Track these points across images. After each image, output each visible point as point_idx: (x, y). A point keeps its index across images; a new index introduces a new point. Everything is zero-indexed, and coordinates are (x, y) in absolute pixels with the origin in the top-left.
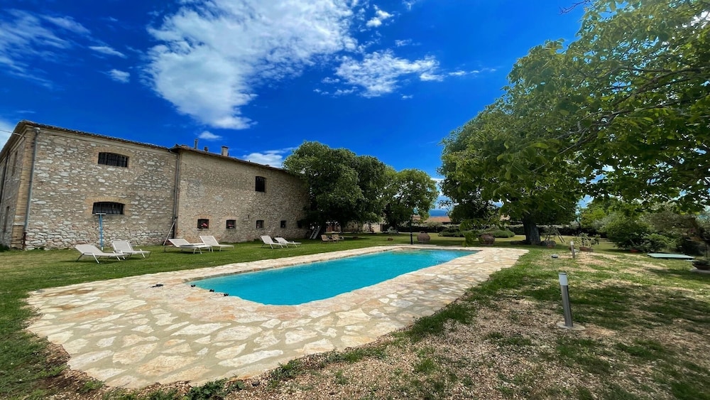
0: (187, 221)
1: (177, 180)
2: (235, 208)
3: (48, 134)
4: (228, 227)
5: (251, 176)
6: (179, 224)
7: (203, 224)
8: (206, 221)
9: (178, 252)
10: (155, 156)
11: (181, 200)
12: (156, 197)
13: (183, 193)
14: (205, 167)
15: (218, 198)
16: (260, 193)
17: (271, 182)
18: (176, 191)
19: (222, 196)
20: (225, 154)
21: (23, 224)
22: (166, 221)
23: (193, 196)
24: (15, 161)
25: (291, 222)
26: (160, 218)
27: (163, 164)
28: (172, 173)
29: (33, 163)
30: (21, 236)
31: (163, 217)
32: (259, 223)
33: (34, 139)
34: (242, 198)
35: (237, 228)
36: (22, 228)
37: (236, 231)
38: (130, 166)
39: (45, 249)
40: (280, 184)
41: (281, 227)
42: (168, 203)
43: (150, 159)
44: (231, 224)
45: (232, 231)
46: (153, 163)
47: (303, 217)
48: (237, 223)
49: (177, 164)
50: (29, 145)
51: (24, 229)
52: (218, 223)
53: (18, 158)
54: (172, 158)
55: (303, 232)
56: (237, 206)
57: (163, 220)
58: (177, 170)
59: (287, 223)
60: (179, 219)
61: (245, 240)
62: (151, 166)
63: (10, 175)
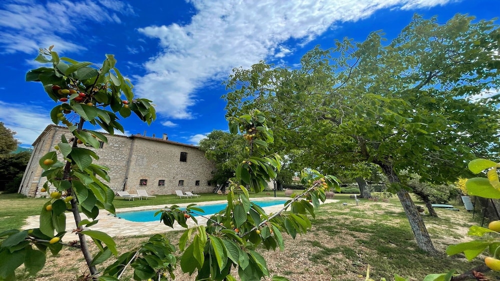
0: (133, 181)
1: (130, 155)
2: (165, 173)
3: (62, 131)
4: (159, 185)
5: (178, 151)
6: (128, 182)
7: (143, 182)
8: (146, 181)
9: (121, 200)
10: (119, 141)
11: (131, 167)
12: (117, 166)
13: (133, 163)
14: (149, 147)
15: (155, 166)
16: (182, 163)
17: (191, 155)
18: (129, 162)
19: (158, 165)
20: (165, 139)
21: (38, 182)
22: (121, 180)
23: (139, 165)
24: (42, 146)
25: (203, 182)
26: (117, 178)
27: (123, 146)
28: (128, 151)
29: (51, 147)
30: (34, 189)
31: (119, 178)
32: (181, 182)
33: (54, 134)
34: (171, 166)
35: (166, 185)
36: (36, 184)
37: (165, 188)
38: (104, 147)
39: (47, 197)
40: (197, 156)
41: (196, 185)
42: (123, 169)
43: (116, 143)
44: (161, 183)
45: (162, 187)
46: (118, 145)
47: (211, 178)
48: (166, 182)
49: (132, 145)
50: (51, 137)
51: (37, 185)
52: (153, 183)
53: (44, 143)
54: (129, 142)
55: (211, 188)
56: (167, 171)
57: (119, 180)
58: (131, 149)
59: (200, 182)
60: (129, 179)
61: (170, 193)
62: (116, 147)
63: (38, 153)
